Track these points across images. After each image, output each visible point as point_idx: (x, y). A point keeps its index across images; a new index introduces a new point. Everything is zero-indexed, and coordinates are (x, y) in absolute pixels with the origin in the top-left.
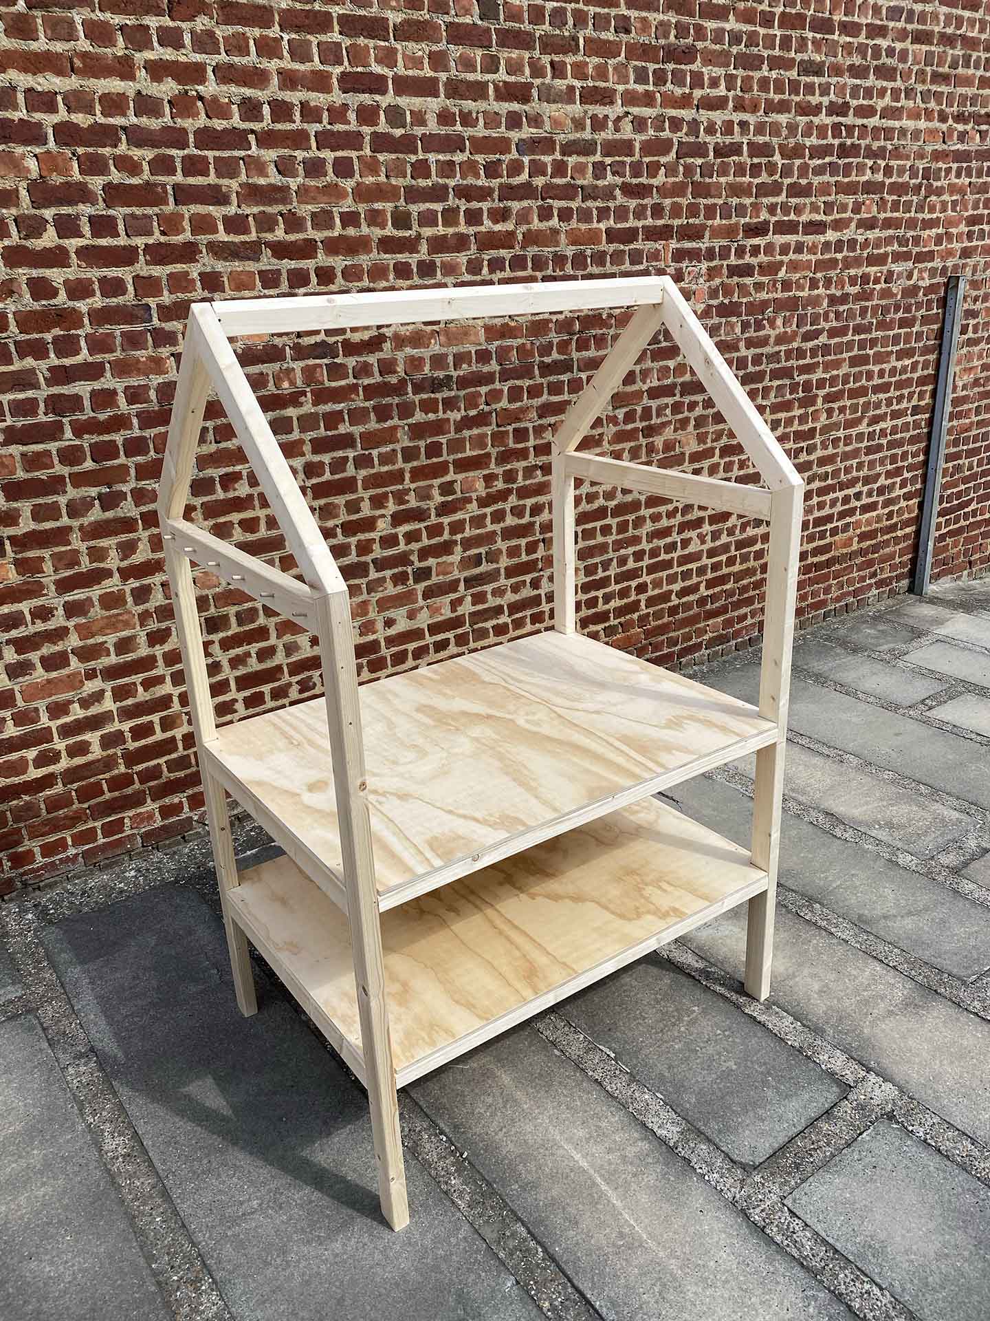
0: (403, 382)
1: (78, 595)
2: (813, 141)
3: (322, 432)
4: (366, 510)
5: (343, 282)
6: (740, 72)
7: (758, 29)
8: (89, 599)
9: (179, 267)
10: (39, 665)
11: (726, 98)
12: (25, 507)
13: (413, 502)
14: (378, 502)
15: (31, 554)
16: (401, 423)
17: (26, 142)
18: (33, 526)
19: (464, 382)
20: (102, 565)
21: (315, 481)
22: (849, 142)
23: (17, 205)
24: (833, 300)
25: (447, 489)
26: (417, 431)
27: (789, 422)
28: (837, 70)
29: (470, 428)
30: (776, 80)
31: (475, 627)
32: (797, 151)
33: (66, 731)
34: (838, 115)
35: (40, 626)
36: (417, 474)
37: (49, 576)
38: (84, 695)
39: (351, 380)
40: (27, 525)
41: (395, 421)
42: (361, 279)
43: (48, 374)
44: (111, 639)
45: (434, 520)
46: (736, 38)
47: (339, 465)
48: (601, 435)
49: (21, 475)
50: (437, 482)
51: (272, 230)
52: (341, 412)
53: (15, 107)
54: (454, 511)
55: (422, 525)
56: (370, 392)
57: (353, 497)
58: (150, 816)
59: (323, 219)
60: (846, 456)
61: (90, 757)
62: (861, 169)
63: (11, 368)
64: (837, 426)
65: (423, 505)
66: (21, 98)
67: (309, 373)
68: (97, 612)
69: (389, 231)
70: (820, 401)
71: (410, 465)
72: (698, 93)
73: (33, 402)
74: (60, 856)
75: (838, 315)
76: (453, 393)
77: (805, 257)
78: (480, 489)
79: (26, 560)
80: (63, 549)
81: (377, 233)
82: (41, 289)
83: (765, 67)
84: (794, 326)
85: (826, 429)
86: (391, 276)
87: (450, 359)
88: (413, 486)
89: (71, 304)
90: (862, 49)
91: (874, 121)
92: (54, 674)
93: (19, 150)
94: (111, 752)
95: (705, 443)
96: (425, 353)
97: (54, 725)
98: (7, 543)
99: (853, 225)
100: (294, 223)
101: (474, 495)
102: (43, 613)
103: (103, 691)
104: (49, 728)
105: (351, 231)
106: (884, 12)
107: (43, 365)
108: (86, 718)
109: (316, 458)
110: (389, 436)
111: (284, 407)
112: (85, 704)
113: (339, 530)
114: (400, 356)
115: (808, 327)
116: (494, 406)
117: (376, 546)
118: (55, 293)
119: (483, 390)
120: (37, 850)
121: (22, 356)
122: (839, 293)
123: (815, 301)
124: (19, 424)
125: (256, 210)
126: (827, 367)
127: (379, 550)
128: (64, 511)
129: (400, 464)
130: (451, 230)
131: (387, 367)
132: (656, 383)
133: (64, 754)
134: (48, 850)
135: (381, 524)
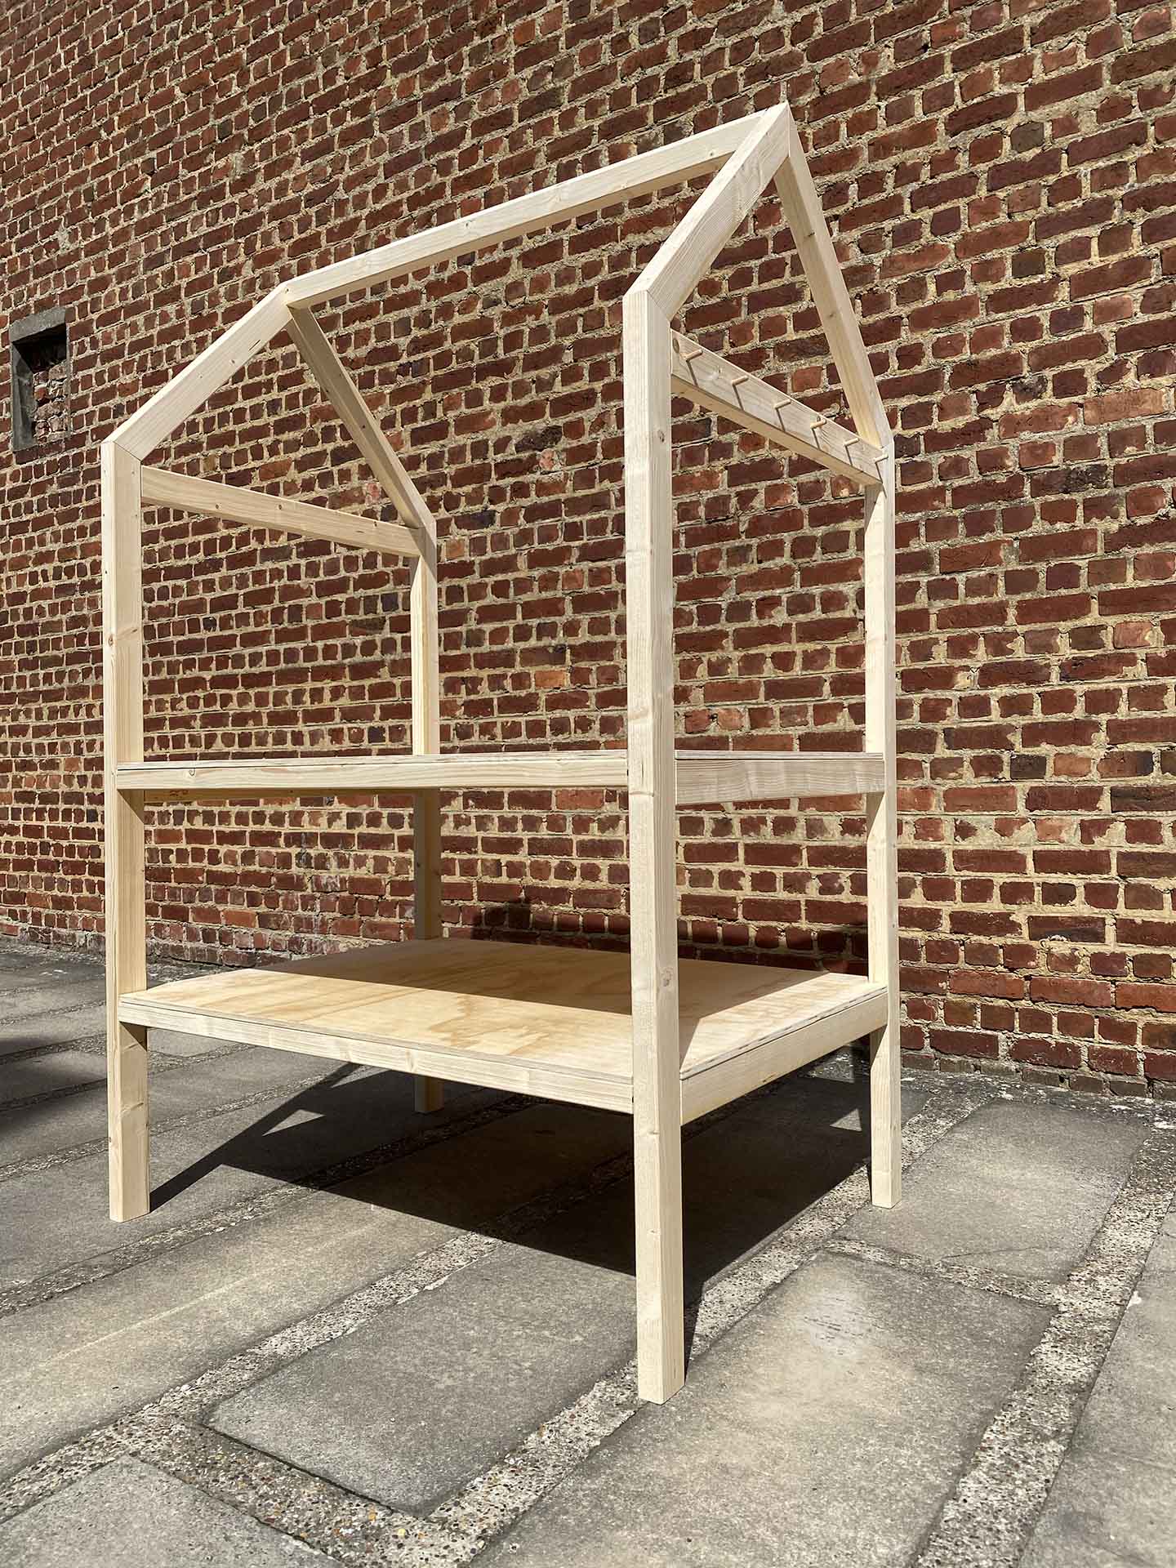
0: (1016, 482)
4: (940, 657)
12: (585, 620)
13: (1019, 652)
14: (960, 648)
15: (583, 665)
16: (1007, 536)
18: (588, 638)
19: (1128, 474)
25: (1086, 638)
26: (1034, 549)
29: (1137, 544)
33: (583, 849)
36: (1027, 612)
37: (593, 688)
38: (603, 816)
39: (936, 482)
40: (583, 637)
41: (999, 534)
42: (958, 352)
45: (1055, 683)
49: (586, 589)
50: (1065, 626)
52: (916, 524)
54: (1100, 674)
55: (1034, 690)
56: (961, 496)
57: (922, 637)
59: (912, 290)
65: (1039, 659)
69: (1008, 282)
71: (1018, 597)
76: (1106, 492)
78: (1155, 644)
79: (579, 670)
80: (607, 664)
81: (988, 288)
86: (1006, 341)
87: (1103, 440)
88: (1021, 629)
94: (615, 886)
96: (1056, 437)
97: (576, 838)
98: (568, 651)
100: (874, 303)
101: (1140, 654)
102: (584, 724)
104: (571, 841)
105: (950, 296)
108: (601, 842)
110: (988, 555)
111: (841, 520)
112: (602, 826)
117: (952, 712)
119: (1169, 484)
121: (602, 480)
127: (956, 717)
129: (1000, 596)
130: (1115, 258)
131: (991, 461)
133: (578, 872)
135: (962, 680)
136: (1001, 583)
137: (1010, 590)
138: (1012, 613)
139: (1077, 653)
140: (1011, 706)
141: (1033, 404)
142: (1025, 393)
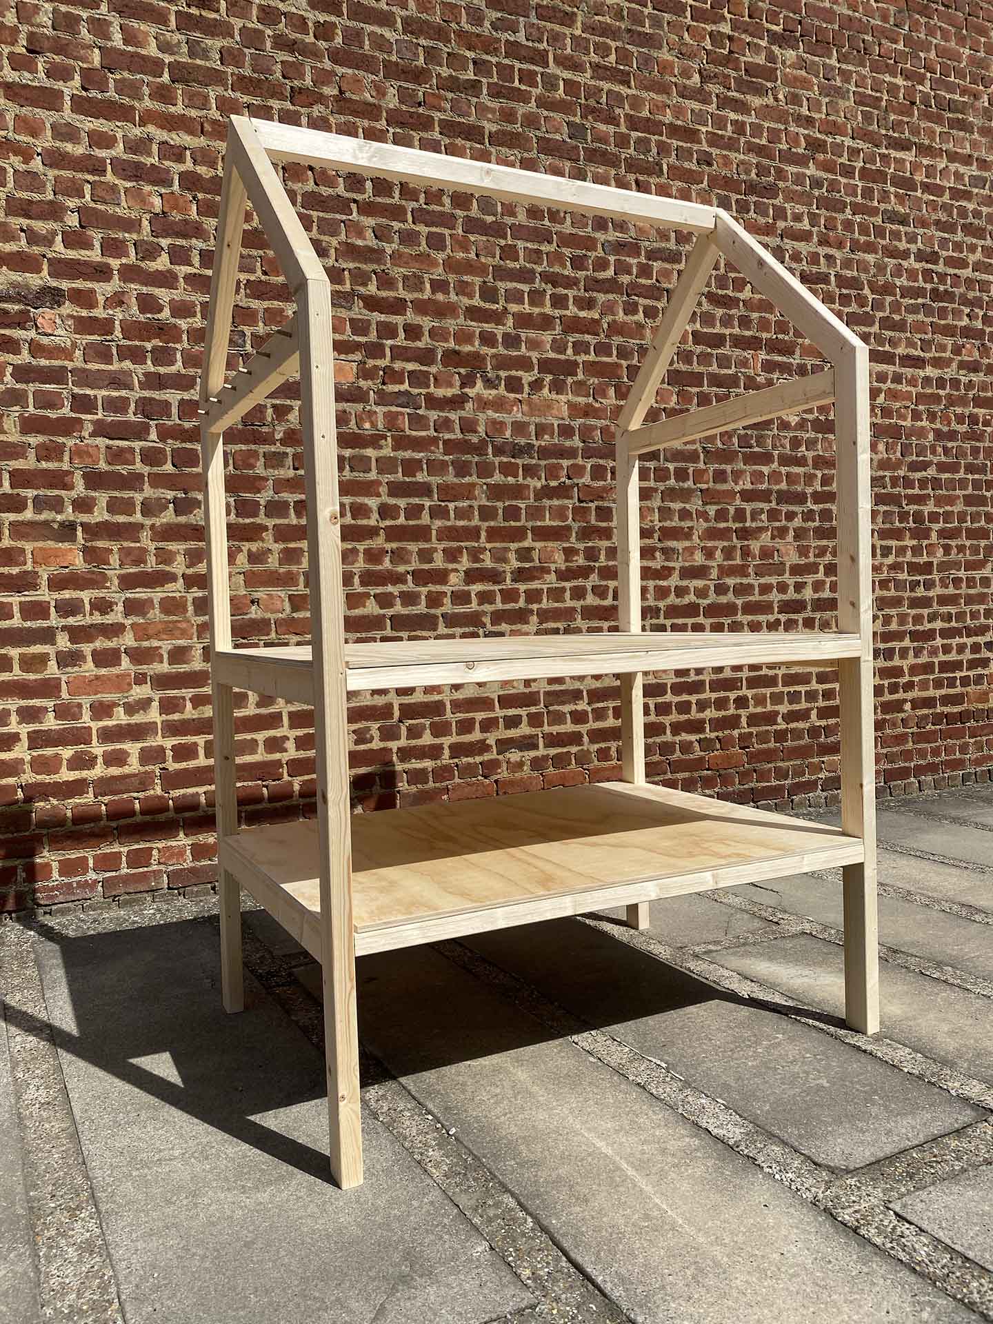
0: (483, 442)
1: (140, 594)
2: (902, 281)
3: (399, 476)
4: (439, 562)
5: (429, 341)
6: (823, 212)
7: (839, 178)
8: (150, 600)
9: (276, 304)
10: (89, 658)
11: (810, 233)
12: (102, 498)
13: (488, 563)
14: (452, 555)
15: (100, 544)
16: (479, 481)
17: (154, 183)
18: (106, 516)
19: (544, 453)
20: (167, 568)
21: (388, 523)
22: (942, 288)
23: (139, 232)
24: (939, 434)
25: (524, 554)
26: (496, 492)
27: (901, 551)
28: (924, 224)
29: (550, 498)
30: (860, 224)
31: (551, 708)
32: (887, 289)
33: (107, 735)
34: (927, 262)
35: (97, 618)
36: (493, 534)
37: (114, 569)
38: (131, 699)
39: (432, 433)
40: (100, 515)
41: (474, 479)
42: (447, 340)
43: (142, 378)
44: (166, 646)
45: (509, 583)
46: (817, 183)
47: (414, 511)
48: (691, 528)
49: (103, 466)
50: (514, 546)
51: (365, 284)
52: (420, 461)
53: (149, 154)
54: (532, 579)
55: (496, 588)
56: (450, 446)
57: (427, 546)
58: (181, 853)
59: (414, 283)
60: (970, 600)
61: (126, 770)
62: (957, 314)
63: (110, 367)
64: (956, 565)
65: (500, 567)
66: (155, 148)
67: (391, 418)
68: (155, 614)
69: (477, 301)
70: (934, 535)
71: (487, 524)
72: (781, 224)
73: (126, 400)
74: (78, 878)
75: (946, 451)
76: (534, 462)
77: (904, 388)
78: (559, 561)
79: (94, 549)
80: (132, 545)
81: (466, 301)
82: (148, 304)
83: (848, 210)
84: (899, 454)
85: (943, 566)
86: (477, 343)
87: (532, 428)
88: (488, 546)
89: (173, 320)
90: (946, 208)
91: (967, 273)
92: (103, 671)
93: (147, 188)
94: (149, 768)
95: (807, 557)
96: (507, 419)
97: (95, 726)
98: (79, 529)
99: (954, 365)
100: (386, 282)
101: (553, 567)
102: (103, 606)
103: (150, 700)
104: (90, 728)
105: (440, 297)
106: (967, 179)
107: (140, 369)
108: (129, 725)
109: (392, 501)
110: (467, 492)
111: (365, 447)
112: (130, 709)
113: (409, 578)
114: (482, 417)
115: (914, 458)
116: (576, 481)
117: (447, 601)
118: (160, 310)
119: (565, 463)
120: (55, 865)
121: (120, 360)
122: (945, 429)
123: (921, 433)
124: (110, 419)
125: (351, 265)
126: (939, 501)
127: (450, 606)
128: (138, 508)
129: (476, 521)
130: (536, 310)
131: (468, 426)
132: (749, 486)
133: (100, 760)
134: (68, 868)
135: (454, 579)
136: (476, 513)
137: (482, 519)
138: (483, 534)
139: (520, 565)
140: (485, 597)
141: (494, 392)
142: (489, 383)
